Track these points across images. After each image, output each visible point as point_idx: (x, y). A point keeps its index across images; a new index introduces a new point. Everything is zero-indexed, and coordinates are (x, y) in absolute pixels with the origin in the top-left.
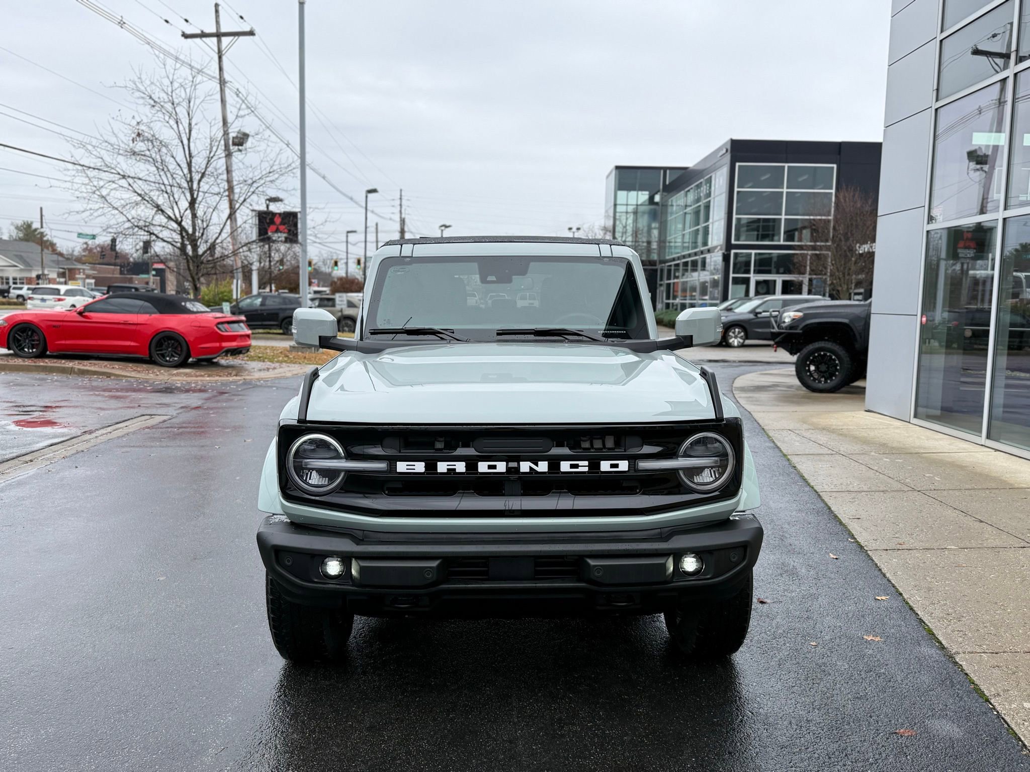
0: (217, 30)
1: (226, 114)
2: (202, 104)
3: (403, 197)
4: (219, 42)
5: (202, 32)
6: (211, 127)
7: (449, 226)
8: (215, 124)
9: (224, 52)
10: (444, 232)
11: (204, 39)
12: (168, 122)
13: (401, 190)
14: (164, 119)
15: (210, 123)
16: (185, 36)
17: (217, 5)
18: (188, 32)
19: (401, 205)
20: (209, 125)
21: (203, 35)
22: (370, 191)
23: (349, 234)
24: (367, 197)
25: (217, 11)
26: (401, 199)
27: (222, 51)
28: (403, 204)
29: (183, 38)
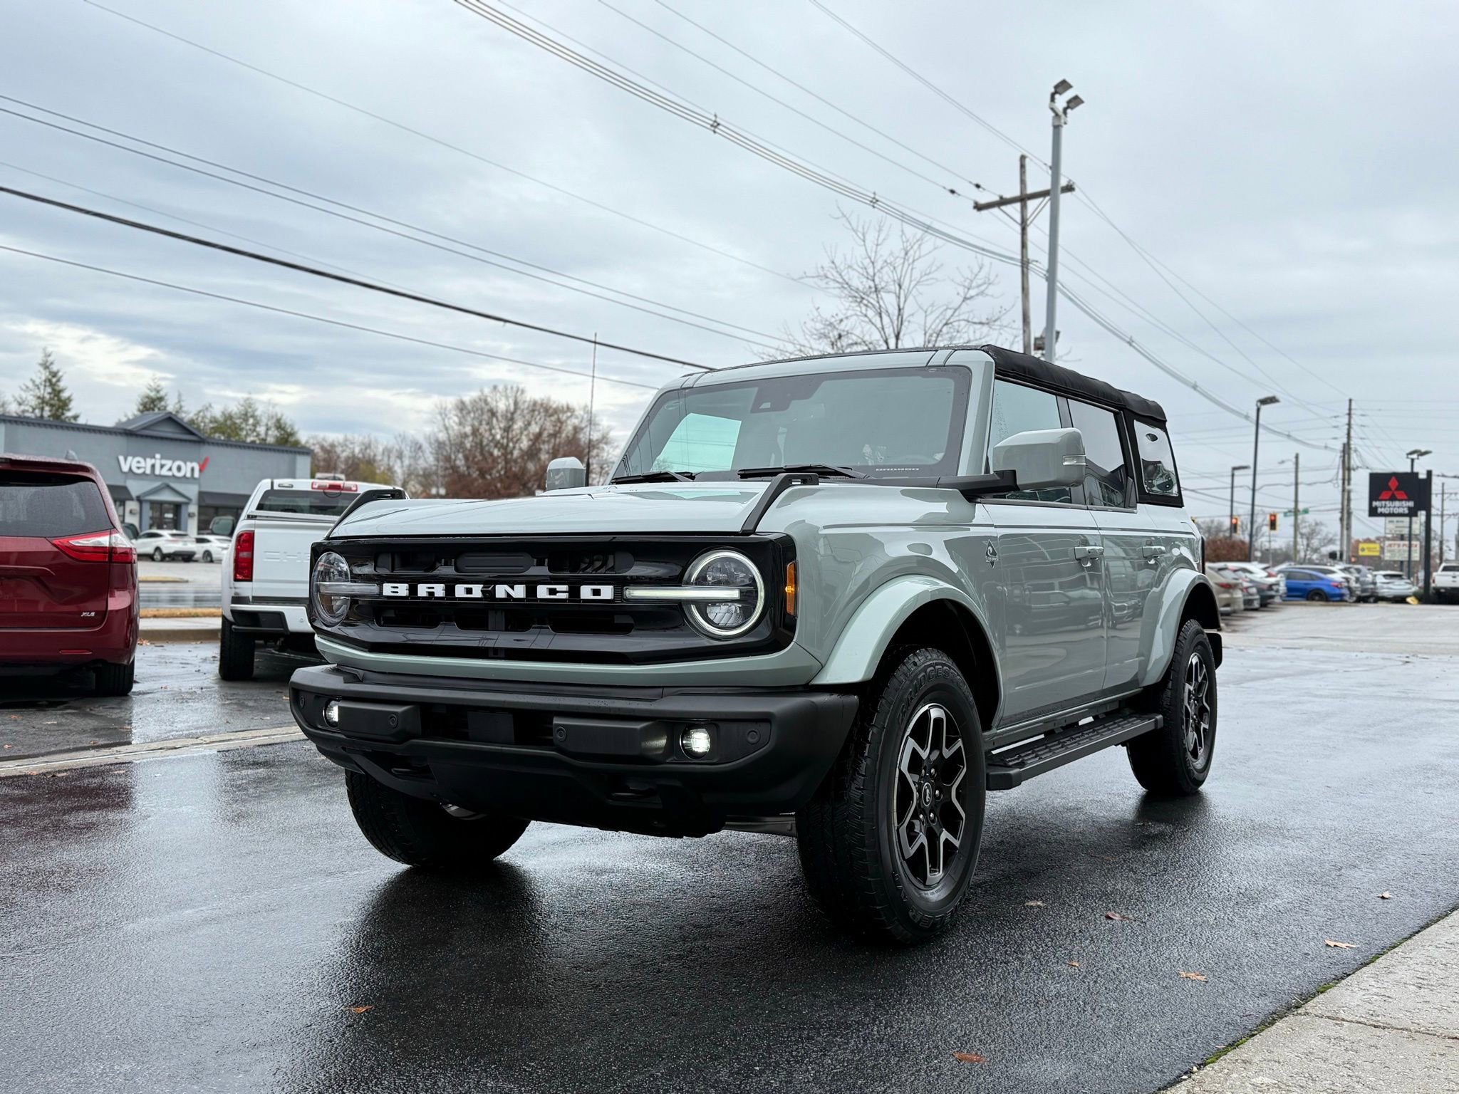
0: (1021, 193)
1: (1028, 307)
2: (917, 287)
3: (1353, 412)
4: (1024, 208)
5: (1001, 198)
6: (926, 316)
7: (1426, 453)
8: (932, 312)
9: (1028, 222)
10: (1416, 462)
11: (1003, 208)
12: (866, 316)
13: (1350, 401)
14: (861, 312)
15: (926, 312)
16: (979, 207)
17: (1023, 158)
18: (982, 201)
19: (1349, 424)
20: (924, 315)
21: (1003, 202)
22: (1264, 402)
23: (1237, 473)
24: (1258, 410)
25: (1023, 166)
26: (1349, 414)
27: (1027, 219)
28: (1353, 422)
29: (975, 211)
